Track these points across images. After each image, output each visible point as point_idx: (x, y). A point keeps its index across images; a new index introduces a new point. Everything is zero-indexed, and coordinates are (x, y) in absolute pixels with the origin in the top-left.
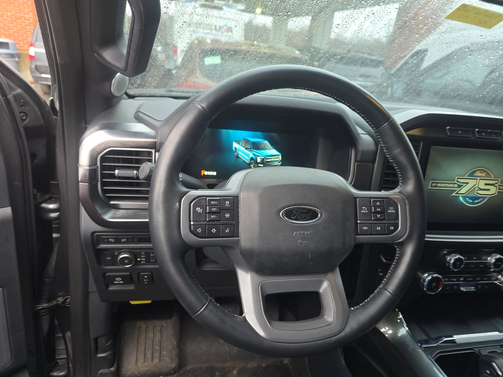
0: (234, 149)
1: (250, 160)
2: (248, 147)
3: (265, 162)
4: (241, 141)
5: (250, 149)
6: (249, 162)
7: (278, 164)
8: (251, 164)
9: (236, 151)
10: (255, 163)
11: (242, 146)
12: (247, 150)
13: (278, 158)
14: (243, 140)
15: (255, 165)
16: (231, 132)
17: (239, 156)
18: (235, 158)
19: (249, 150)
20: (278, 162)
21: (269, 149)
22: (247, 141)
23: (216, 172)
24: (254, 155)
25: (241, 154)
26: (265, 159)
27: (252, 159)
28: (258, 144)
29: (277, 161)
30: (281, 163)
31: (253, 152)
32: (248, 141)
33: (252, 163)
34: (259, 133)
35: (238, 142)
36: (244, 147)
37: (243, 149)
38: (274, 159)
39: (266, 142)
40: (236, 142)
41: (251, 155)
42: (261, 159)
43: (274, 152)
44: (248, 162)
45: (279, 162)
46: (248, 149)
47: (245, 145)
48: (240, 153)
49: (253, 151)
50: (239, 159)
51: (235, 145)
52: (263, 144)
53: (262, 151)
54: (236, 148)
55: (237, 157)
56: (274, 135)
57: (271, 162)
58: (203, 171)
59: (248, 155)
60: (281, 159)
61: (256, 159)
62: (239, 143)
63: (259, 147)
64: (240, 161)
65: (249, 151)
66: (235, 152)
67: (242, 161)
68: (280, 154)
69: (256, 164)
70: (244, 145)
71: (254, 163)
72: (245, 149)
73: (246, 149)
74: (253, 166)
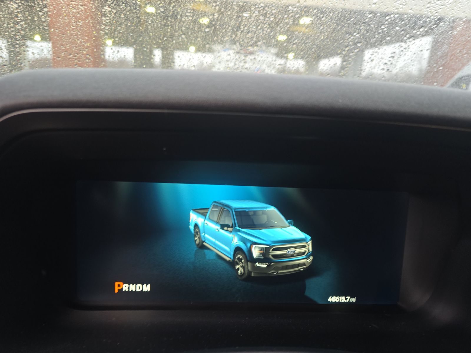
0: (192, 227)
1: (232, 253)
2: (227, 223)
3: (270, 256)
4: (208, 209)
5: (232, 227)
6: (232, 257)
7: (305, 260)
8: (238, 264)
9: (197, 233)
10: (247, 261)
11: (210, 219)
12: (225, 228)
13: (305, 246)
14: (215, 206)
15: (247, 264)
16: (184, 188)
17: (204, 243)
18: (195, 248)
19: (230, 229)
20: (304, 256)
21: (282, 227)
22: (224, 209)
23: (149, 286)
24: (244, 240)
25: (209, 239)
26: (271, 251)
27: (238, 250)
28: (251, 213)
29: (303, 253)
30: (311, 258)
31: (240, 233)
32: (226, 208)
33: (240, 260)
34: (254, 189)
35: (202, 212)
36: (217, 223)
37: (214, 227)
38: (293, 249)
39: (272, 209)
40: (195, 210)
41: (236, 242)
42: (262, 249)
43: (294, 232)
44: (228, 259)
45: (307, 258)
46: (228, 226)
47: (219, 217)
48: (207, 236)
49: (239, 231)
50: (206, 251)
51: (195, 218)
52: (264, 213)
53: (263, 231)
54: (196, 226)
55: (202, 246)
56: (291, 191)
57: (286, 256)
58: (117, 284)
59: (227, 242)
60: (311, 250)
61: (250, 251)
62: (204, 215)
63: (256, 223)
64: (209, 256)
65: (231, 232)
66: (195, 236)
67: (213, 257)
68: (309, 238)
69: (249, 263)
70: (216, 219)
71: (243, 261)
72: (218, 227)
73: (223, 226)
74: (242, 266)
